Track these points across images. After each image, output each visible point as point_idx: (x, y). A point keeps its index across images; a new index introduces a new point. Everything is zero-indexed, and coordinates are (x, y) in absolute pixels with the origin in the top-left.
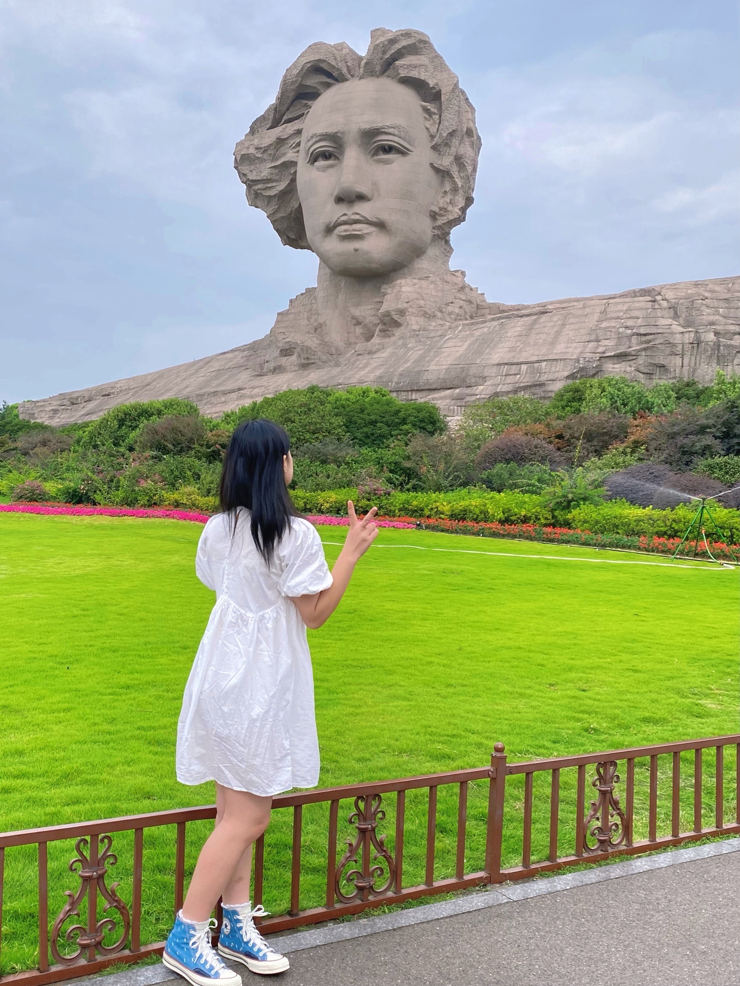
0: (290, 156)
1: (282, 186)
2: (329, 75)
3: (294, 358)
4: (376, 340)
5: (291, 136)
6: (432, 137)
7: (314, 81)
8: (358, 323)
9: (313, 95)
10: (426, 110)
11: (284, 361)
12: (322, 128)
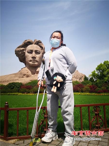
0: (24, 51)
1: (23, 55)
2: (30, 43)
3: (25, 76)
4: (36, 74)
5: (25, 49)
6: (42, 52)
7: (28, 44)
8: (33, 72)
9: (28, 45)
10: (41, 49)
11: (24, 76)
12: (30, 49)
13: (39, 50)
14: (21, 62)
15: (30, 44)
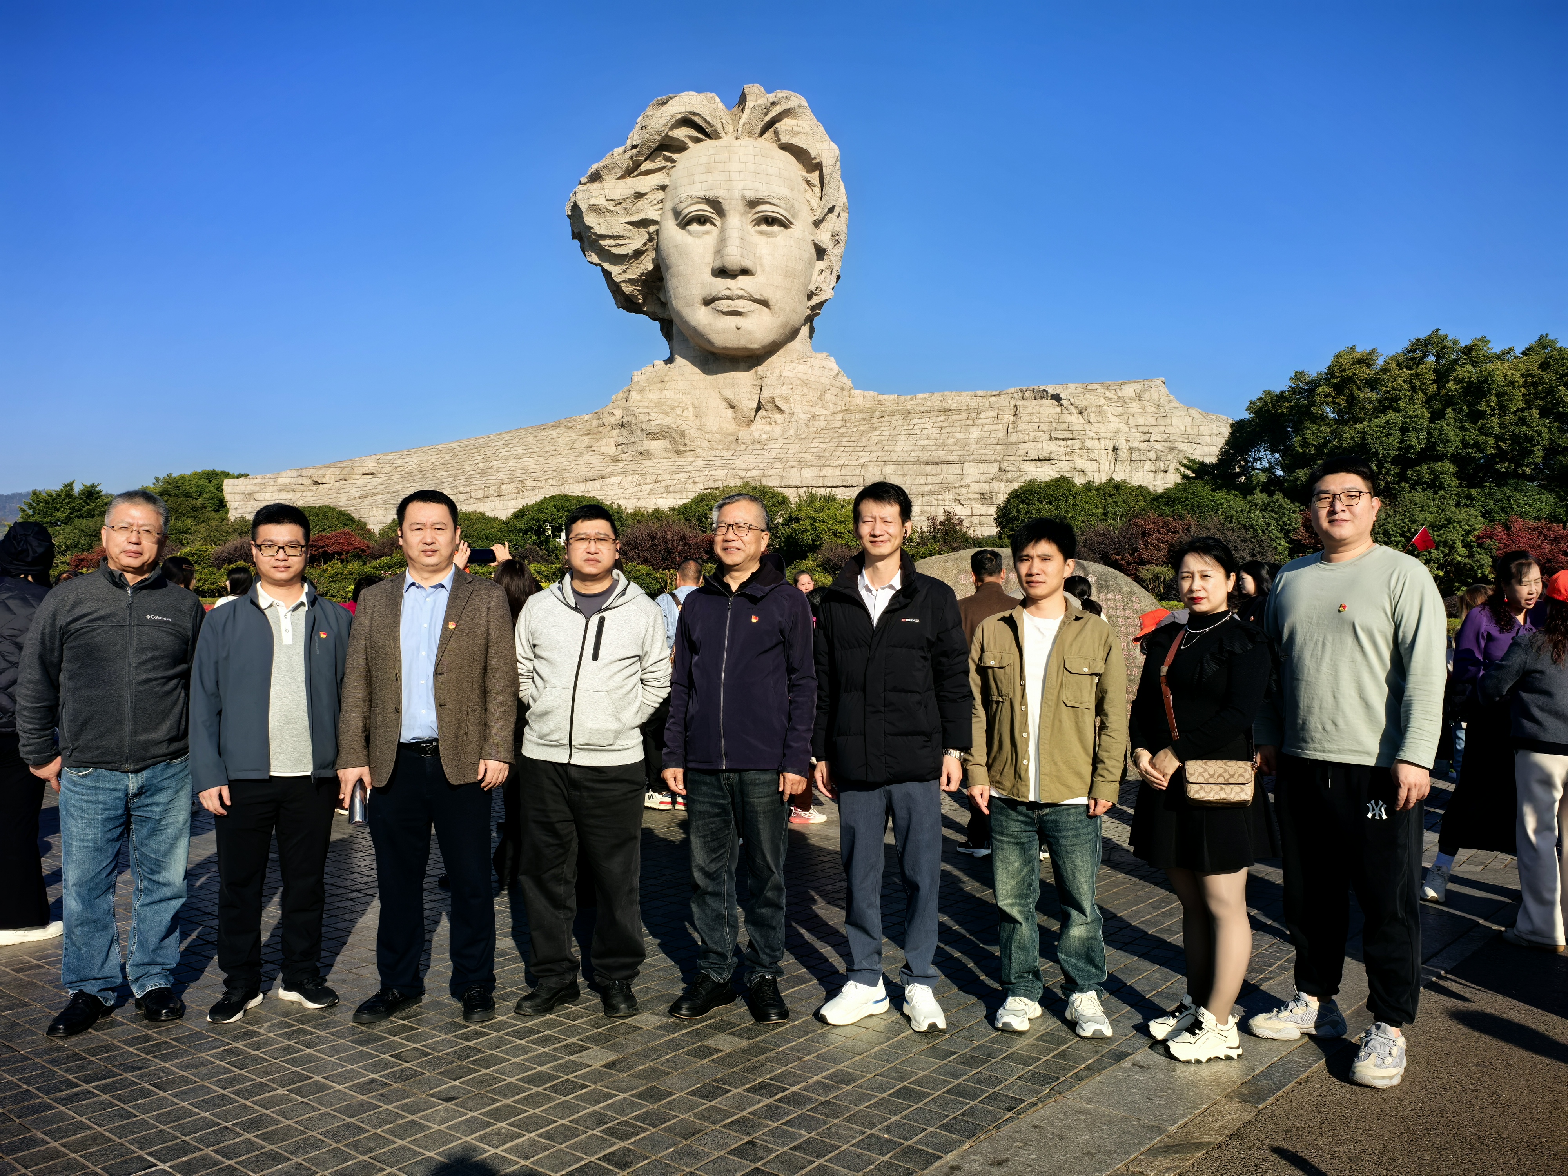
0: (650, 213)
2: (701, 130)
3: (665, 443)
5: (651, 191)
6: (813, 211)
8: (731, 407)
10: (807, 181)
11: (652, 446)
12: (700, 189)
13: (785, 192)
14: (630, 311)
15: (695, 133)
